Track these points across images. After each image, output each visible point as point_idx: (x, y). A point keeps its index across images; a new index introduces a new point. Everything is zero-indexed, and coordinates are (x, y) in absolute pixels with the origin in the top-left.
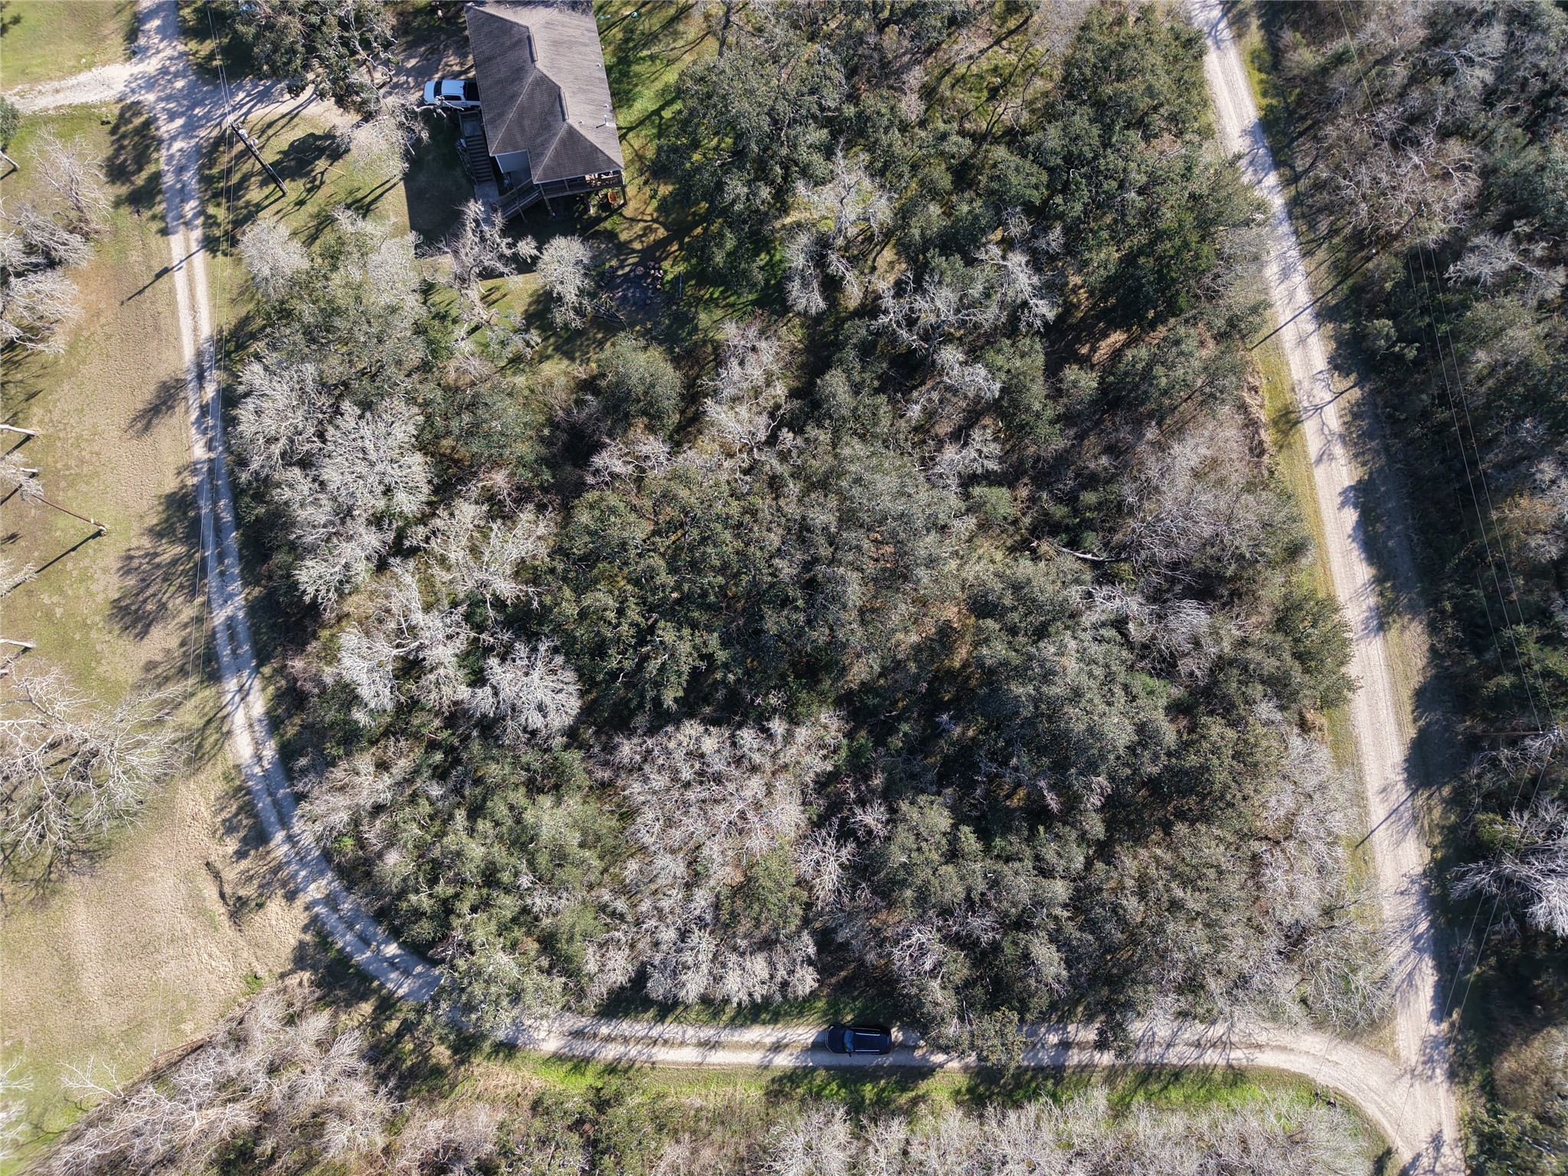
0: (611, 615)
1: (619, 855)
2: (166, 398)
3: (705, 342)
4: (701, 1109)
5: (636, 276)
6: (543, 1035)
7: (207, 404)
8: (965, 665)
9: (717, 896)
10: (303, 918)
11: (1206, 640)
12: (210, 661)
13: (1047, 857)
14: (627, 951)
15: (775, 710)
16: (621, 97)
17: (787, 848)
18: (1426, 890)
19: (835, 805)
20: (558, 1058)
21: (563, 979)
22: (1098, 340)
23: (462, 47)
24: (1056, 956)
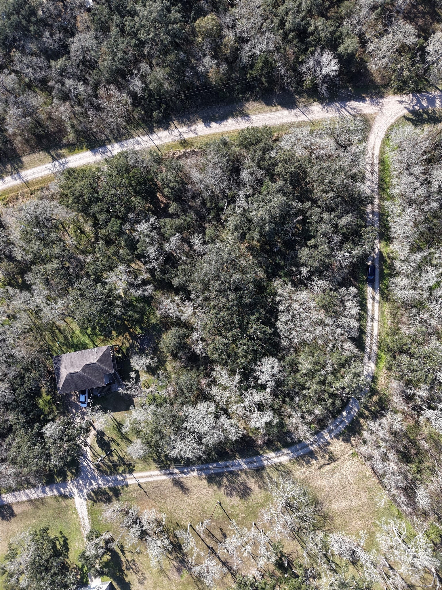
0: (245, 348)
1: (316, 345)
2: (179, 484)
3: (161, 321)
4: (392, 322)
5: (140, 342)
6: (370, 368)
7: (180, 471)
8: (259, 242)
9: (328, 316)
10: (335, 440)
11: (252, 171)
12: (258, 469)
13: (316, 219)
14: (344, 343)
15: (273, 299)
16: (84, 347)
17: (314, 296)
18: (327, 104)
19: (301, 281)
20: (377, 364)
21: (352, 361)
22: (160, 201)
23: (69, 396)
24: (345, 217)
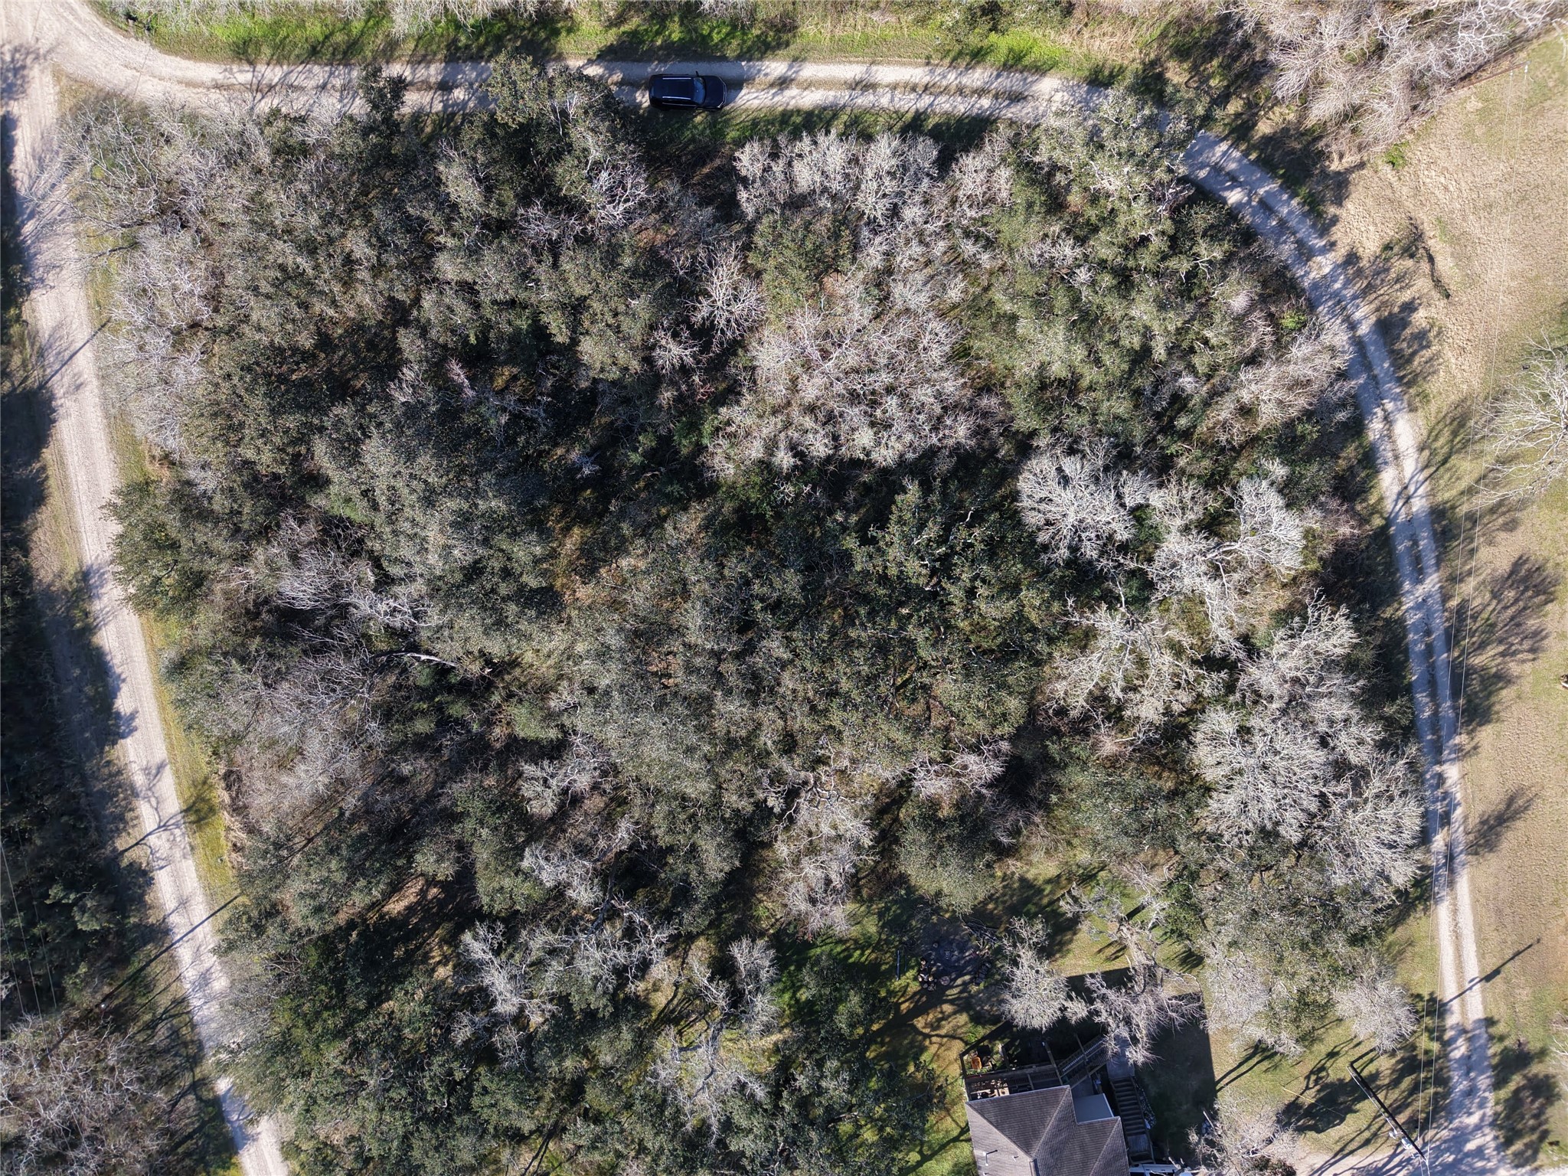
0: (982, 590)
1: (969, 307)
2: (1489, 833)
3: (870, 900)
4: (874, 9)
5: (949, 974)
6: (1058, 97)
7: (1442, 826)
8: (566, 530)
9: (854, 259)
10: (1337, 233)
11: (284, 561)
12: (1444, 532)
13: (464, 307)
14: (960, 194)
15: (788, 478)
17: (772, 317)
18: (27, 270)
19: (716, 367)
20: (1040, 70)
21: (1037, 159)
22: (418, 903)
24: (451, 188)
